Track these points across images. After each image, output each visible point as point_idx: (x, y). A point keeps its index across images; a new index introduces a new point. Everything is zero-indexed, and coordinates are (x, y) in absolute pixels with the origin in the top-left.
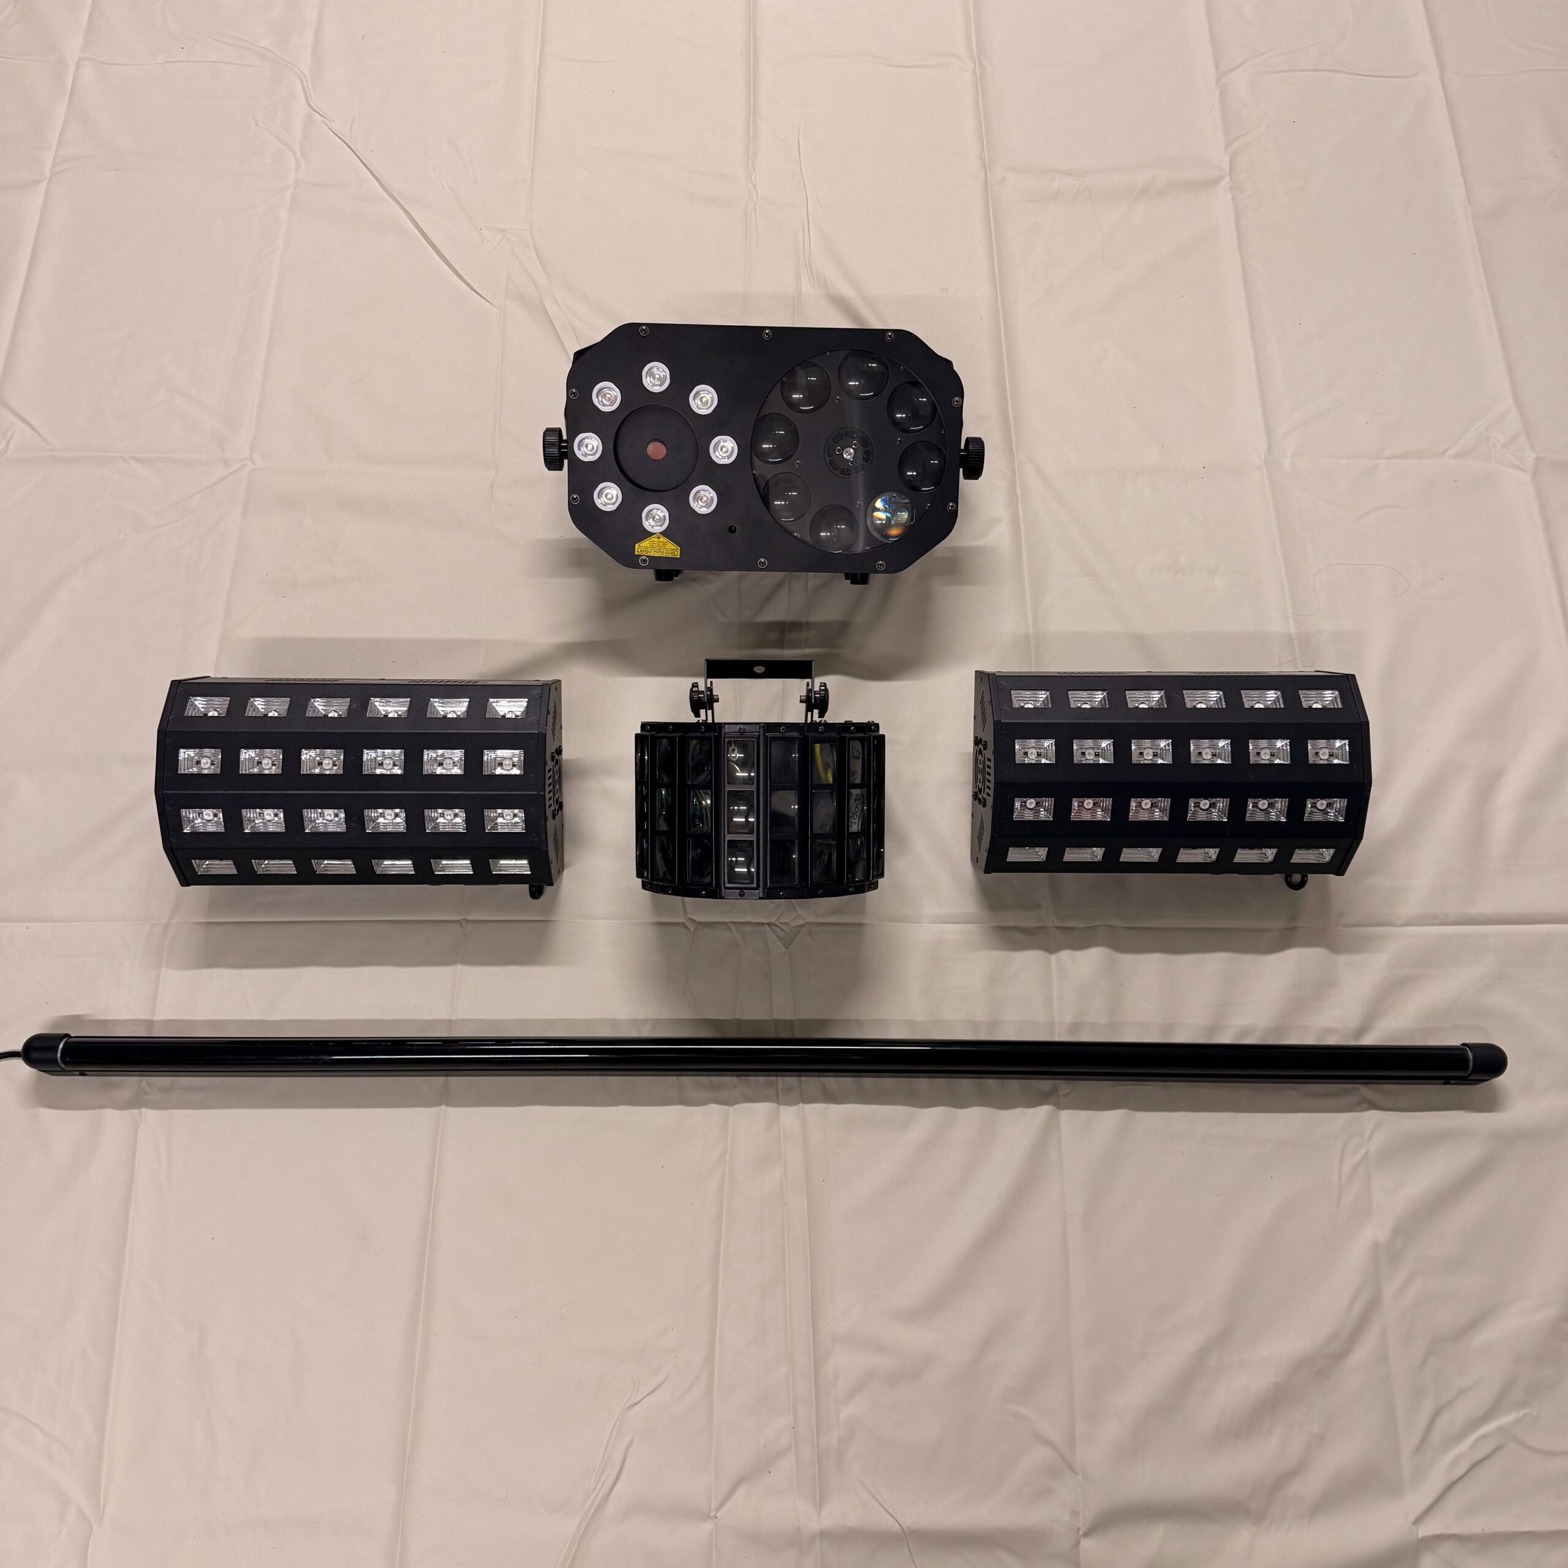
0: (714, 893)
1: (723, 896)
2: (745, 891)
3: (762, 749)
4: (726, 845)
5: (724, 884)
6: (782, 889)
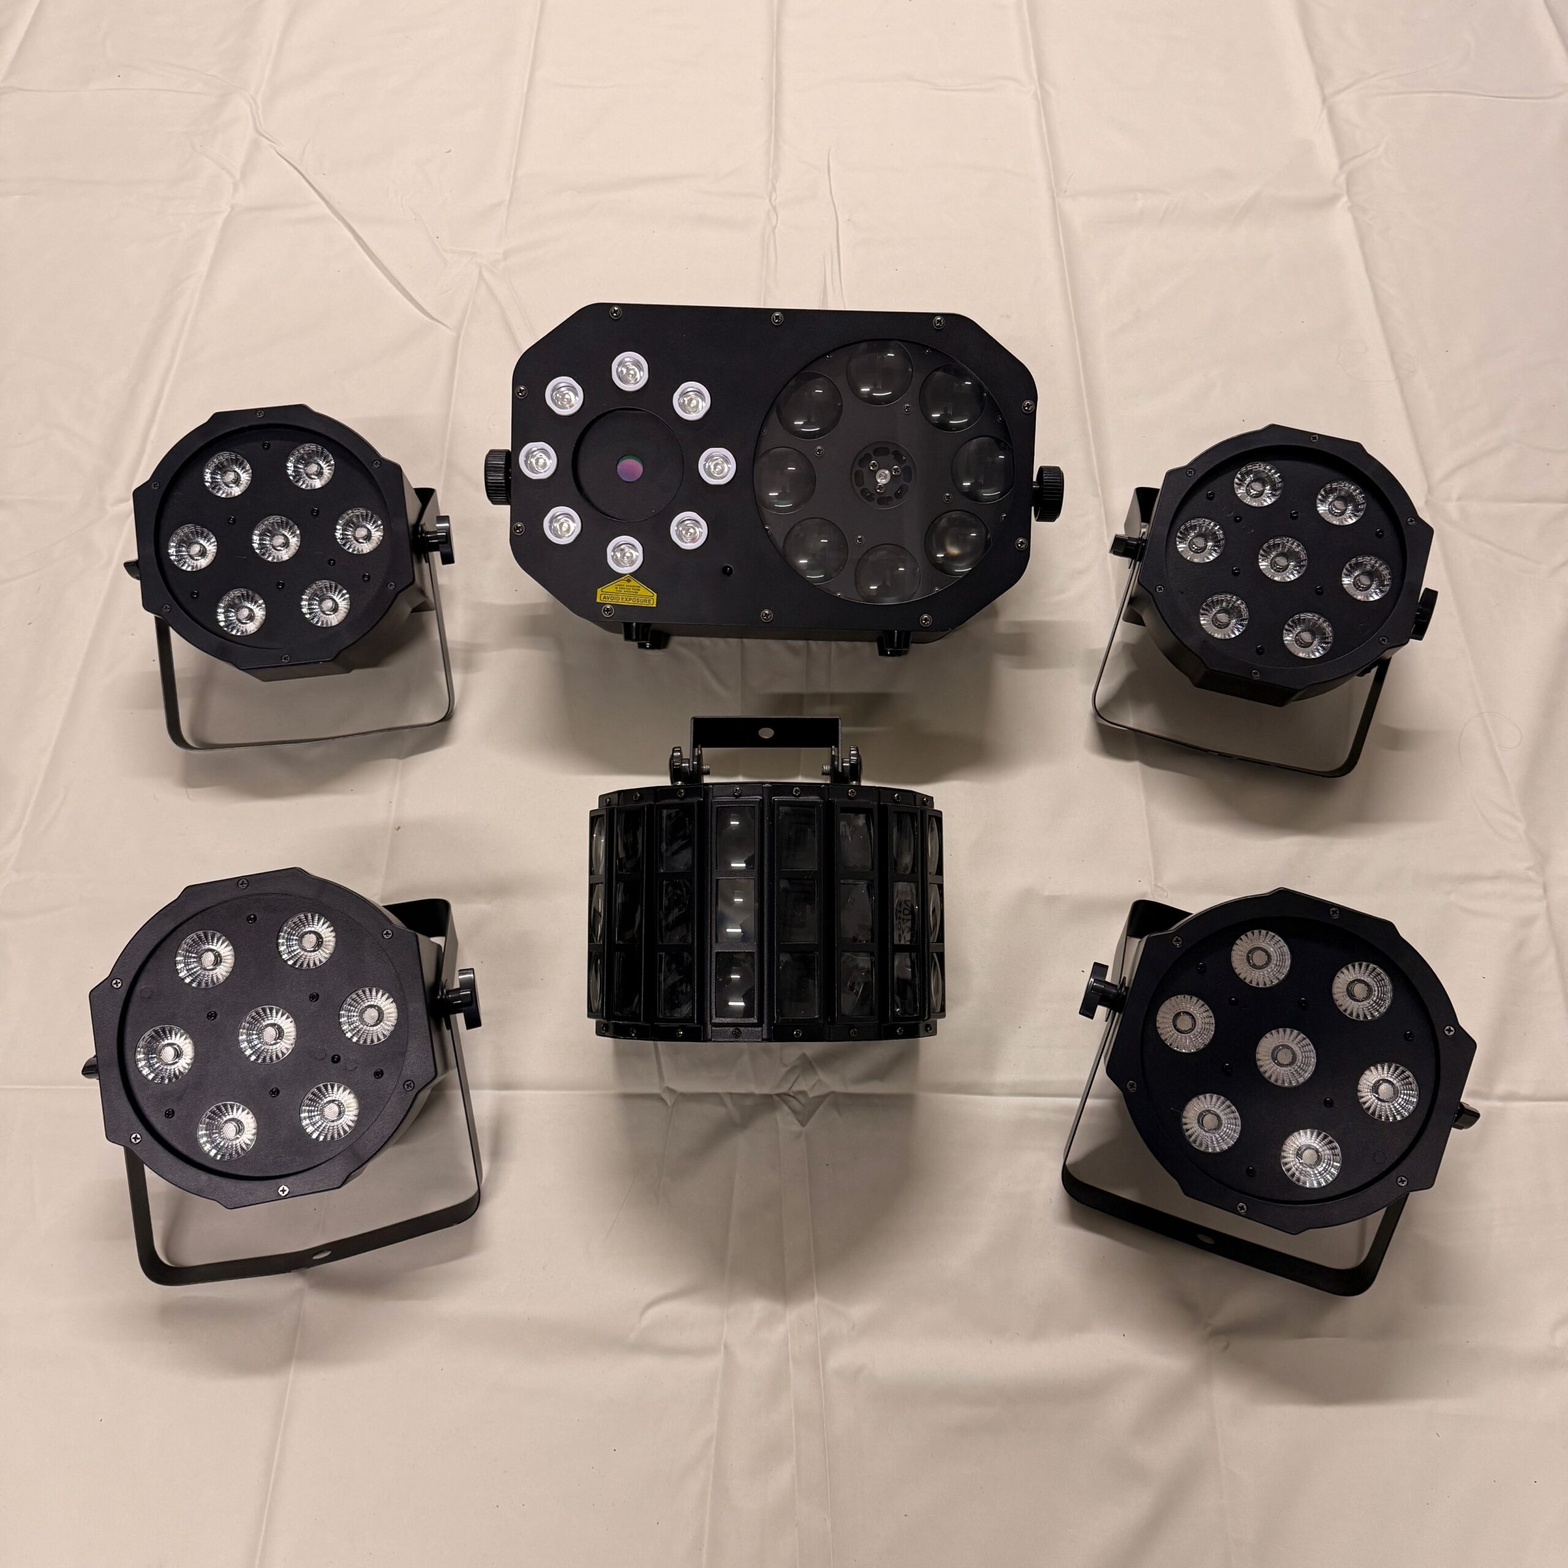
0: (696, 1034)
1: (710, 1037)
2: (742, 1029)
3: (766, 818)
4: (714, 959)
5: (711, 1018)
6: (797, 1024)
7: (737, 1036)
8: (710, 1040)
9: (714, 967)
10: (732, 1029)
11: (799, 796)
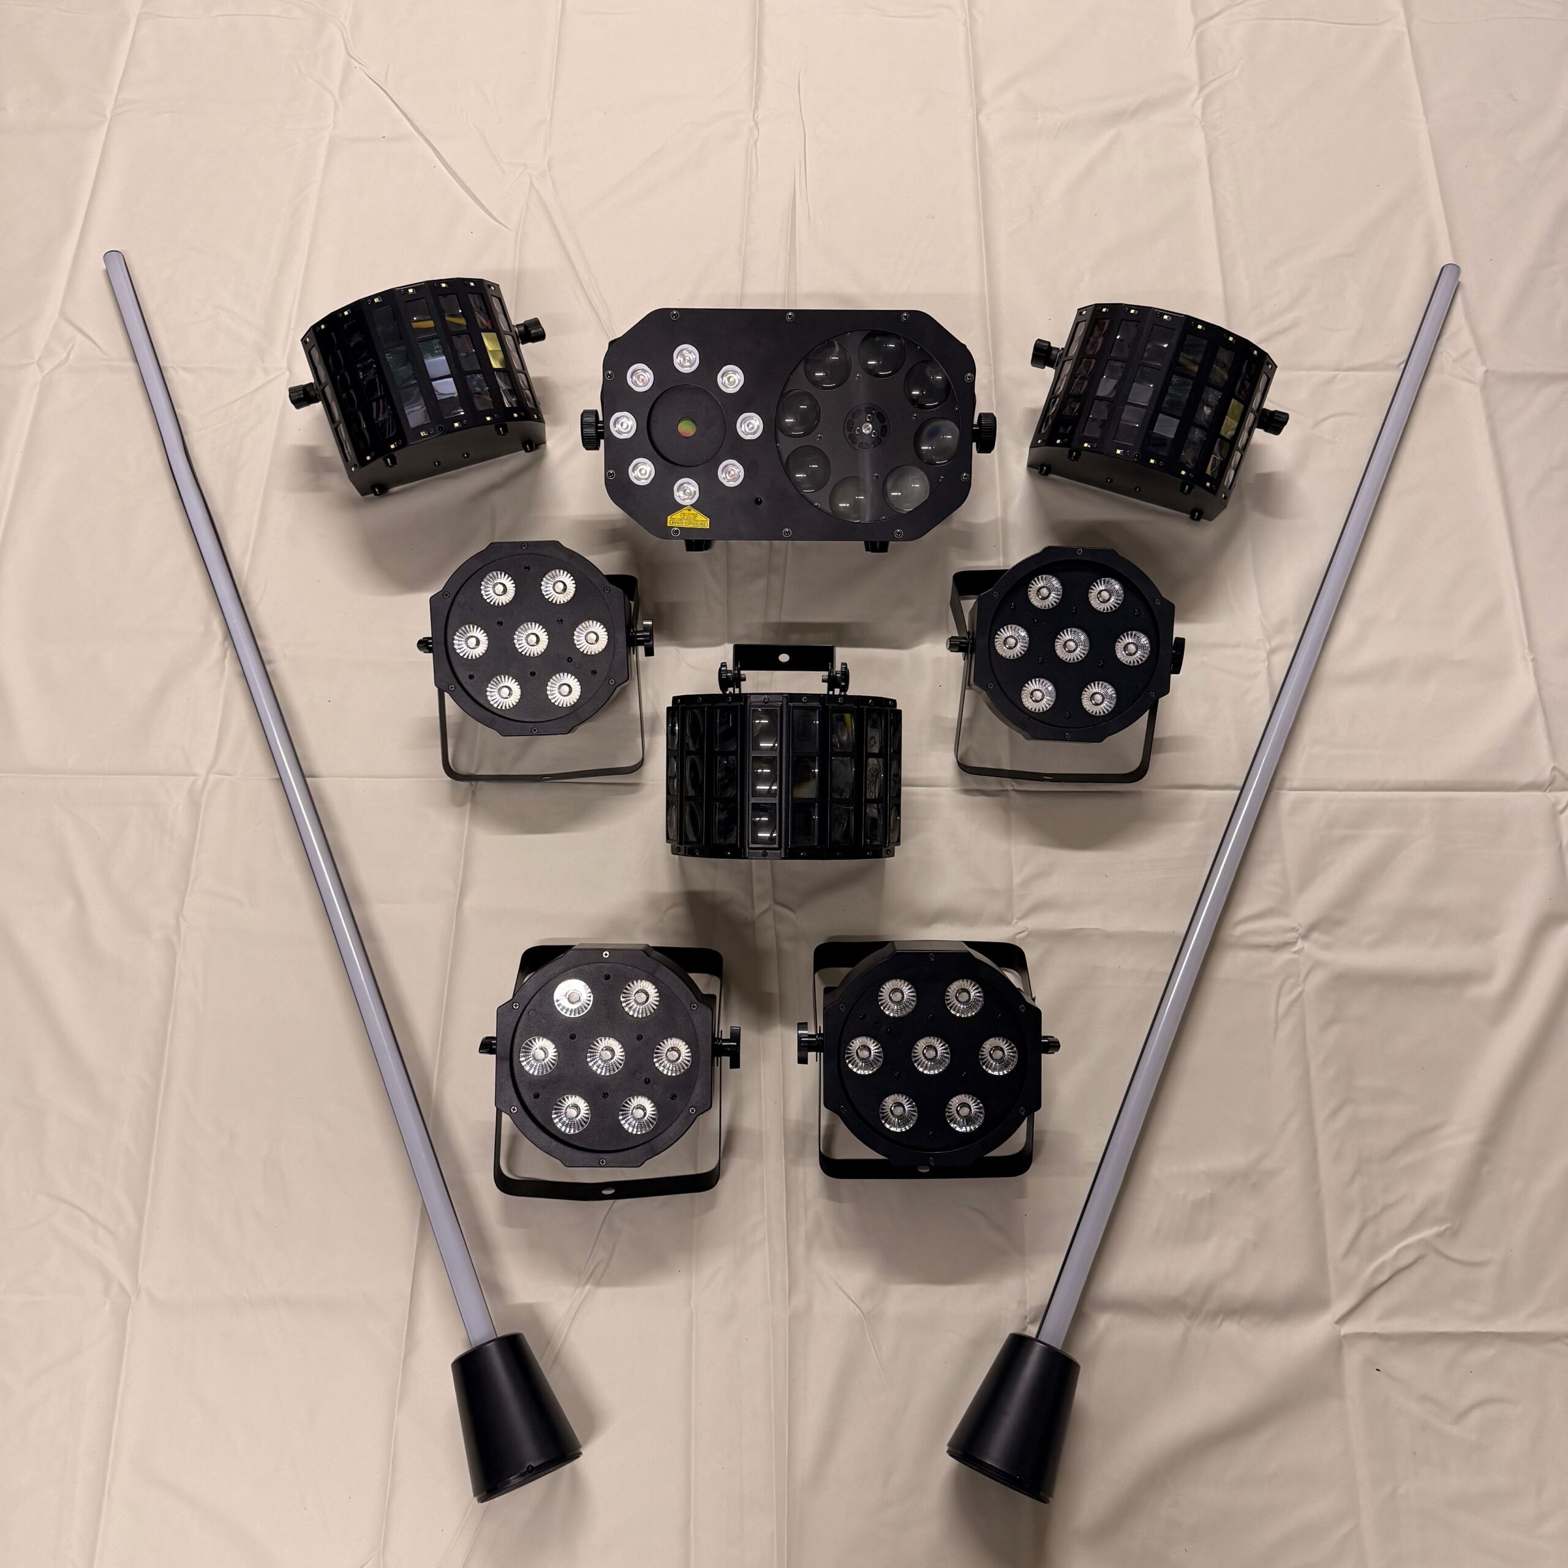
0: (738, 853)
1: (747, 856)
2: (768, 851)
3: (785, 717)
4: (750, 807)
5: (749, 845)
6: (802, 849)
7: (765, 855)
8: (747, 858)
9: (750, 812)
10: (761, 851)
11: (806, 702)
